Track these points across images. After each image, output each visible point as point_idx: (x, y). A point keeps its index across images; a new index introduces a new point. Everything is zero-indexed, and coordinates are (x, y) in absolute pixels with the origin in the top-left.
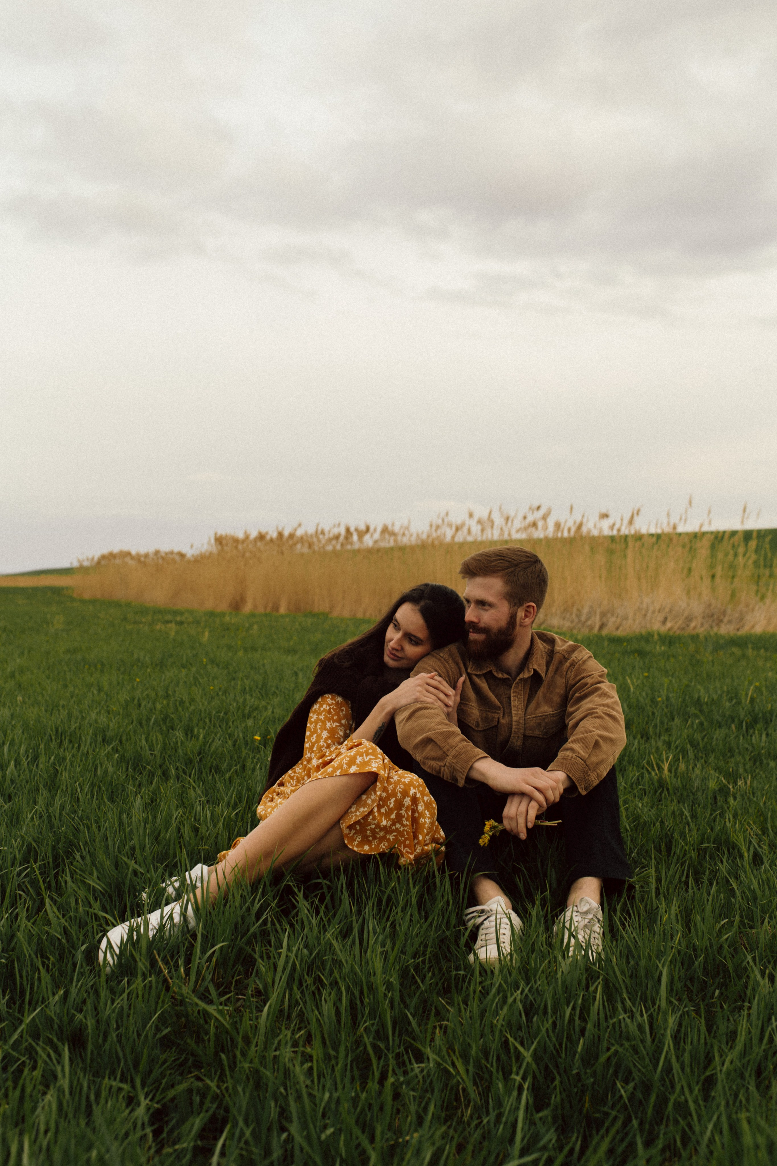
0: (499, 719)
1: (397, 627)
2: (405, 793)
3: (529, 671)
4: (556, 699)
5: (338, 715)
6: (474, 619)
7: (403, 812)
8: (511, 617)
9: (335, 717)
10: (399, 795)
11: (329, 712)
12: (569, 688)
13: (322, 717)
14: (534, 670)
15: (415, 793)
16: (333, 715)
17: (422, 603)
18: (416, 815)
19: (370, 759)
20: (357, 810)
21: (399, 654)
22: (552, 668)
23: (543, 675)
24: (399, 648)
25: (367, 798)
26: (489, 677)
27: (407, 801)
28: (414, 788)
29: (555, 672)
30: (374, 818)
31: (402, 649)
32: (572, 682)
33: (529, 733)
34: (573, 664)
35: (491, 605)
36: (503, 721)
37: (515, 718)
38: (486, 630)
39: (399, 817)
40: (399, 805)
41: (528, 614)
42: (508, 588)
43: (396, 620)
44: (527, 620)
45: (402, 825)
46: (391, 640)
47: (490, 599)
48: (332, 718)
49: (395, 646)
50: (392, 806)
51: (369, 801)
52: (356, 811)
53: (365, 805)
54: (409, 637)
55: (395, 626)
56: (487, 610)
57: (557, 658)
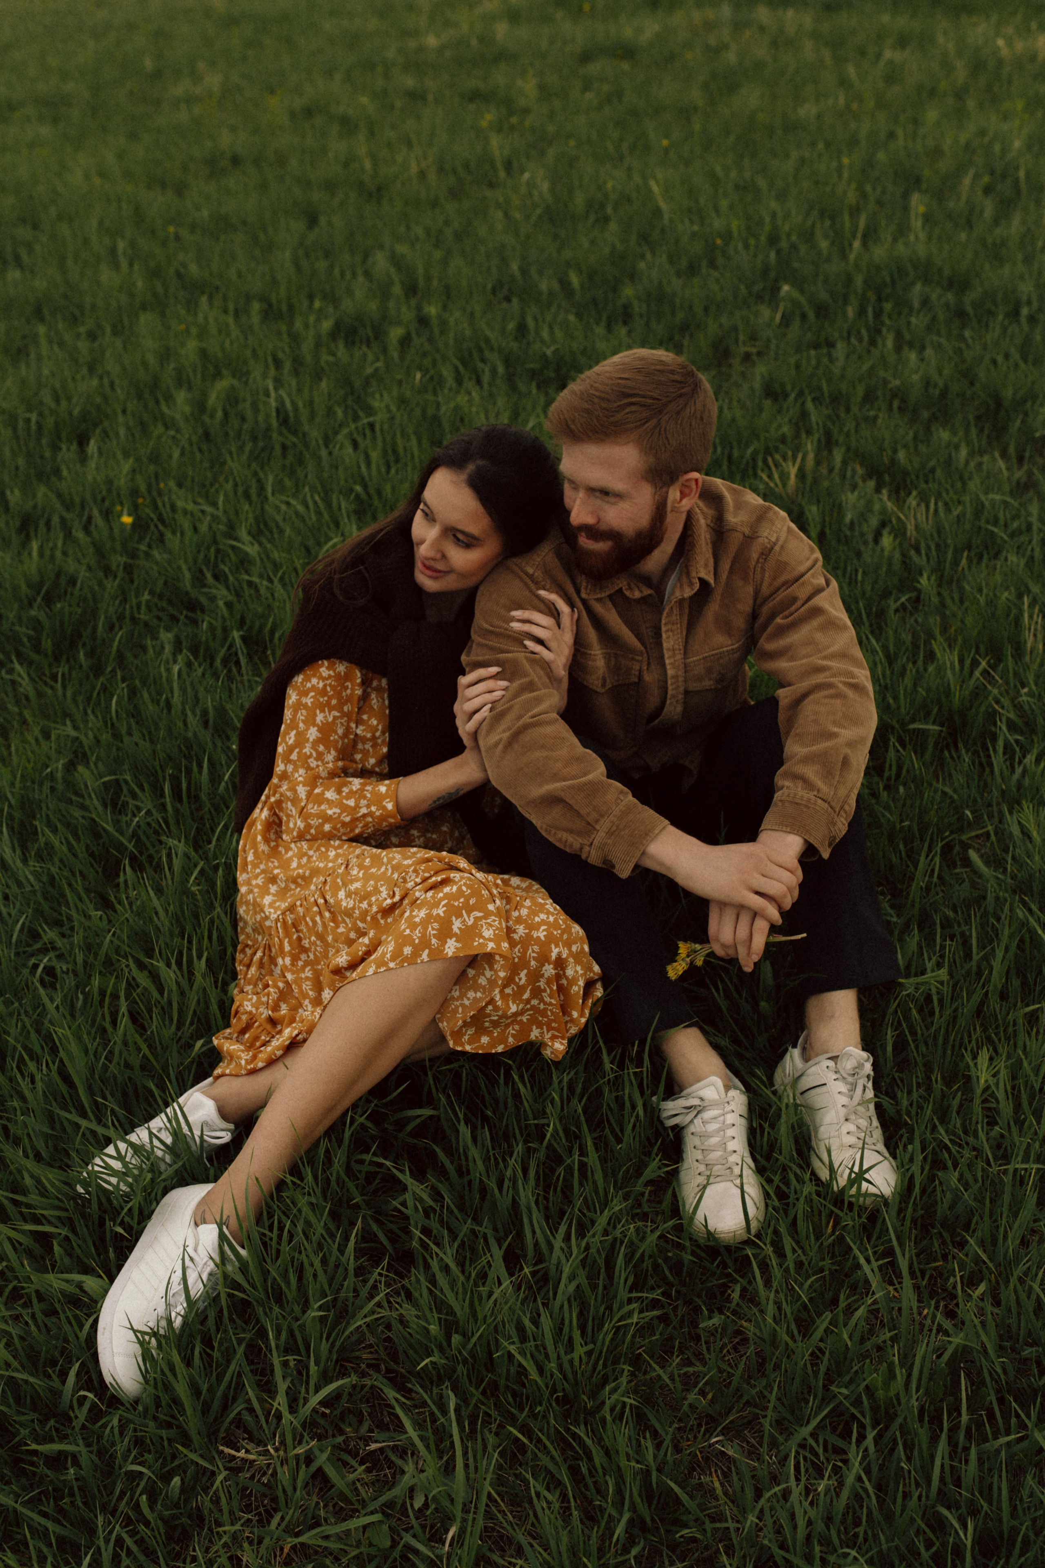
0: (640, 671)
1: (430, 517)
2: (543, 959)
3: (691, 584)
4: (740, 623)
5: (338, 695)
6: (590, 520)
7: (542, 984)
8: (658, 508)
9: (334, 702)
10: (533, 963)
11: (323, 692)
12: (759, 601)
13: (308, 701)
14: (701, 580)
15: (559, 954)
16: (330, 698)
17: (471, 467)
18: (564, 982)
19: (477, 919)
20: (463, 996)
21: (440, 566)
22: (725, 566)
23: (712, 582)
24: (439, 556)
25: (477, 975)
26: (618, 599)
27: (549, 970)
28: (557, 946)
29: (731, 571)
30: (496, 1008)
31: (444, 556)
32: (765, 590)
33: (694, 686)
34: (766, 553)
35: (619, 496)
36: (647, 678)
37: (670, 672)
38: (613, 535)
39: (537, 993)
40: (535, 976)
41: (687, 491)
42: (652, 459)
43: (426, 505)
44: (684, 501)
45: (542, 1000)
46: (422, 542)
47: (619, 486)
48: (328, 703)
49: (431, 554)
50: (523, 982)
51: (482, 981)
52: (461, 997)
53: (476, 987)
54: (452, 533)
55: (426, 515)
56: (613, 504)
57: (734, 542)
